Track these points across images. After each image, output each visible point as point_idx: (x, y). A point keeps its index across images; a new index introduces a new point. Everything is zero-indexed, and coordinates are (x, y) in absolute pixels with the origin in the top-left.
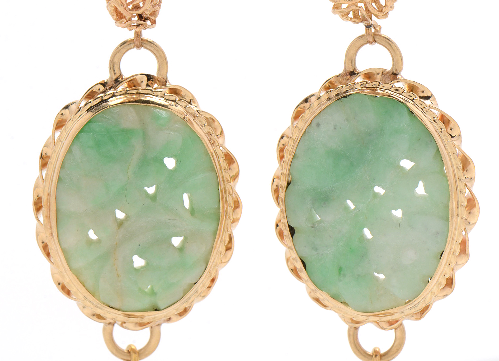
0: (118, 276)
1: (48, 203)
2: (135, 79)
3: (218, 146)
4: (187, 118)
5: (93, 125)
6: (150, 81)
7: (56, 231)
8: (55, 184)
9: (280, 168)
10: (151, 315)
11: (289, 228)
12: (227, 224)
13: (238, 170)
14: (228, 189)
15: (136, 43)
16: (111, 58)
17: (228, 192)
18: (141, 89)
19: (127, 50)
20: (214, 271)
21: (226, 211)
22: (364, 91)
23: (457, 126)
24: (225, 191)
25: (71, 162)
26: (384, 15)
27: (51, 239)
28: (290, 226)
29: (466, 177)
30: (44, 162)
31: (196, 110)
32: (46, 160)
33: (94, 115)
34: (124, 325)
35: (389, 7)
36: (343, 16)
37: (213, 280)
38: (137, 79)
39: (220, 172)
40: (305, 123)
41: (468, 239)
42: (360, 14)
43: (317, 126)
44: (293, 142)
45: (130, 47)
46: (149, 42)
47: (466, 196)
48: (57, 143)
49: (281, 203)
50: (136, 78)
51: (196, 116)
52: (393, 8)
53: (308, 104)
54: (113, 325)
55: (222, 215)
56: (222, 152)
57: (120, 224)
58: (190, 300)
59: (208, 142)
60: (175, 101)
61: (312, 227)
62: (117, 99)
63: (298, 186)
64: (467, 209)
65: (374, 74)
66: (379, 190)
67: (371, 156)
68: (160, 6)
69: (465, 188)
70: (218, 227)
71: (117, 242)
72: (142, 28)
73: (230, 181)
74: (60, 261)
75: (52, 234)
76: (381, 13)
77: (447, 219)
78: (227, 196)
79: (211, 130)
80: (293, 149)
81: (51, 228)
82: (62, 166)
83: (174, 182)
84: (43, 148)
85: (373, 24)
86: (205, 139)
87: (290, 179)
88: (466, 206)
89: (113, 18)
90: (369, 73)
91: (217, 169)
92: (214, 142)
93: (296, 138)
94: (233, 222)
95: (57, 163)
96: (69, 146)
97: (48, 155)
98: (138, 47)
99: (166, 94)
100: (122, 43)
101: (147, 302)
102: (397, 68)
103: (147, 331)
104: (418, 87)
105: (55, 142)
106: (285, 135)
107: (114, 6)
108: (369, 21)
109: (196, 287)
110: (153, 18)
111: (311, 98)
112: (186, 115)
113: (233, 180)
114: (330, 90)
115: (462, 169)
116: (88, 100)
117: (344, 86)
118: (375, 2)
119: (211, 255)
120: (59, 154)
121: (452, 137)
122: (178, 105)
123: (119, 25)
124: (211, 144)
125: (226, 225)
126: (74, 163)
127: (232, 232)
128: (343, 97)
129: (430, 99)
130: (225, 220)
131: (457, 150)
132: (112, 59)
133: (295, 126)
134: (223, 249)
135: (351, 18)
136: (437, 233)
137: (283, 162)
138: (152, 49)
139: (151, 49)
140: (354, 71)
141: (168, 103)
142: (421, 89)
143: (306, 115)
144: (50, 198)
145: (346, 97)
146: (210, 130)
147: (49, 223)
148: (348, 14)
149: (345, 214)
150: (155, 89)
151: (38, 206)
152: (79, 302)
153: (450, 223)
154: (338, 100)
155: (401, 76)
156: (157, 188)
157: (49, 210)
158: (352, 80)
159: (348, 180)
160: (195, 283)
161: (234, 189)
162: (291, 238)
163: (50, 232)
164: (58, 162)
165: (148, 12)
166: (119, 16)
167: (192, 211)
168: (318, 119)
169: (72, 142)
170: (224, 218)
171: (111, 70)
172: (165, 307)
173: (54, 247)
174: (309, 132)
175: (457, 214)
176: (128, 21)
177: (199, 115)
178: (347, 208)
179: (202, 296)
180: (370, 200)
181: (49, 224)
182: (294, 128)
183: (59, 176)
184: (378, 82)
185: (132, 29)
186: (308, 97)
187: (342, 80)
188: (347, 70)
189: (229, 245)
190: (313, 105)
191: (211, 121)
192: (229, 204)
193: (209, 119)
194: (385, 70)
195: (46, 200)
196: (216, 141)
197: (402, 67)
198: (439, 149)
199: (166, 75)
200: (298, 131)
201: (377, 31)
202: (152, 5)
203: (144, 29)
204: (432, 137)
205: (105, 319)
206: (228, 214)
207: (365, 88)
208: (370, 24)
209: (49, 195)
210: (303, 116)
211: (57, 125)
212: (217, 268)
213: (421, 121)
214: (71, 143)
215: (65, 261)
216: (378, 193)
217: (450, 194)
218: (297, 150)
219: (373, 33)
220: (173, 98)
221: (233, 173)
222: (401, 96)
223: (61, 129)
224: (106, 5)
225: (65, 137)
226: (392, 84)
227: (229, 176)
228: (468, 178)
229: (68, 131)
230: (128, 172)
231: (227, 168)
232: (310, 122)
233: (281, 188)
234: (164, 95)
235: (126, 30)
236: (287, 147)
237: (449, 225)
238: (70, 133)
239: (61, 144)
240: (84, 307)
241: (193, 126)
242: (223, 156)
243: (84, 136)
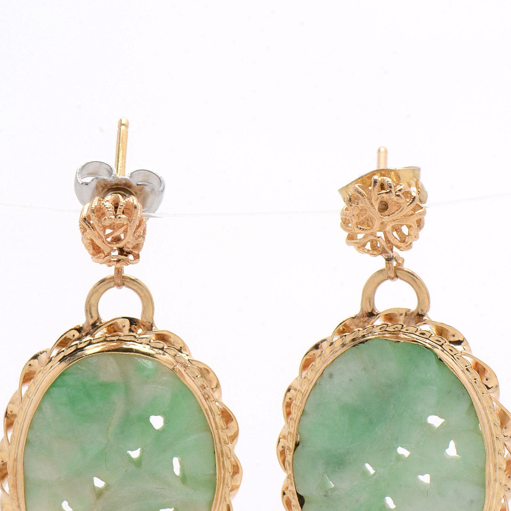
1: (14, 470)
2: (116, 324)
3: (213, 401)
4: (177, 369)
5: (66, 378)
6: (134, 325)
7: (24, 502)
8: (23, 448)
9: (287, 427)
11: (298, 497)
12: (225, 493)
13: (237, 429)
14: (226, 452)
15: (117, 281)
16: (87, 299)
17: (225, 455)
18: (123, 335)
19: (106, 289)
21: (223, 477)
22: (384, 335)
23: (495, 375)
24: (222, 454)
25: (42, 421)
26: (407, 246)
28: (299, 494)
29: (505, 435)
30: (9, 422)
31: (187, 359)
32: (12, 419)
33: (67, 366)
35: (413, 236)
36: (359, 248)
38: (117, 323)
39: (216, 431)
40: (316, 374)
41: (508, 508)
42: (379, 245)
43: (329, 377)
44: (301, 396)
45: (110, 286)
46: (131, 279)
47: (505, 457)
48: (24, 400)
49: (288, 468)
50: (117, 322)
51: (188, 366)
52: (418, 238)
53: (319, 351)
55: (219, 483)
56: (218, 408)
57: (99, 493)
59: (201, 397)
60: (162, 349)
61: (325, 496)
62: (95, 347)
63: (308, 448)
64: (506, 473)
65: (396, 316)
66: (402, 451)
67: (393, 412)
68: (144, 238)
69: (504, 448)
70: (214, 496)
72: (123, 264)
73: (228, 442)
75: (19, 506)
76: (404, 244)
77: (483, 485)
78: (225, 459)
79: (206, 383)
80: (302, 404)
81: (18, 499)
82: (31, 427)
83: (162, 444)
84: (8, 405)
85: (394, 256)
86: (198, 393)
87: (298, 440)
88: (505, 469)
89: (89, 252)
90: (390, 313)
91: (212, 429)
92: (209, 396)
93: (305, 391)
94: (232, 490)
96: (39, 403)
97: (14, 413)
98: (119, 286)
99: (152, 341)
100: (100, 281)
102: (422, 307)
104: (447, 330)
105: (22, 398)
106: (292, 388)
107: (90, 238)
108: (389, 253)
110: (136, 252)
111: (323, 343)
112: (176, 365)
113: (232, 441)
114: (344, 334)
115: (500, 426)
116: (60, 349)
117: (361, 329)
118: (396, 230)
120: (27, 412)
121: (488, 388)
122: (166, 353)
123: (97, 260)
124: (205, 399)
125: (223, 494)
126: (45, 423)
127: (230, 502)
128: (360, 343)
129: (462, 344)
130: (223, 488)
131: (495, 404)
132: (88, 300)
133: (304, 377)
135: (368, 250)
136: (472, 502)
137: (291, 420)
138: (135, 288)
139: (134, 288)
140: (373, 312)
141: (154, 351)
142: (452, 332)
143: (316, 364)
144: (16, 464)
145: (363, 342)
146: (204, 382)
147: (16, 493)
148: (364, 245)
149: (363, 481)
150: (140, 335)
151: (3, 473)
153: (486, 489)
154: (354, 346)
155: (428, 317)
156: (142, 452)
157: (15, 478)
158: (371, 323)
159: (367, 441)
161: (233, 452)
162: (301, 509)
163: (17, 504)
164: (26, 421)
165: (131, 246)
166: (96, 250)
167: (184, 479)
168: (331, 369)
169: (42, 398)
170: (222, 486)
171: (87, 312)
174: (320, 384)
175: (494, 479)
176: (107, 256)
177: (190, 365)
178: (366, 472)
180: (392, 463)
181: (16, 495)
182: (303, 379)
183: (27, 438)
184: (401, 324)
185: (112, 264)
186: (319, 342)
187: (358, 322)
188: (365, 310)
190: (325, 352)
191: (205, 372)
192: (227, 469)
193: (203, 370)
194: (409, 310)
195: (12, 466)
196: (211, 396)
197: (428, 307)
198: (474, 404)
199: (152, 319)
200: (307, 383)
201: (399, 264)
202: (135, 237)
203: (126, 265)
204: (465, 389)
206: (226, 481)
207: (386, 332)
208: (390, 257)
209: (16, 460)
210: (313, 365)
211: (24, 377)
213: (451, 370)
214: (40, 400)
216: (402, 455)
217: (486, 456)
218: (307, 406)
219: (394, 267)
220: (161, 346)
221: (231, 433)
222: (428, 341)
223: (29, 383)
224: (81, 237)
225: (34, 392)
226: (417, 327)
227: (227, 436)
228: (507, 436)
229: (37, 385)
230: (107, 434)
232: (321, 372)
233: (288, 449)
234: (150, 342)
235: (105, 266)
236: (294, 402)
237: (486, 492)
238: (40, 387)
239: (29, 400)
241: (184, 379)
242: (219, 413)
243: (56, 391)
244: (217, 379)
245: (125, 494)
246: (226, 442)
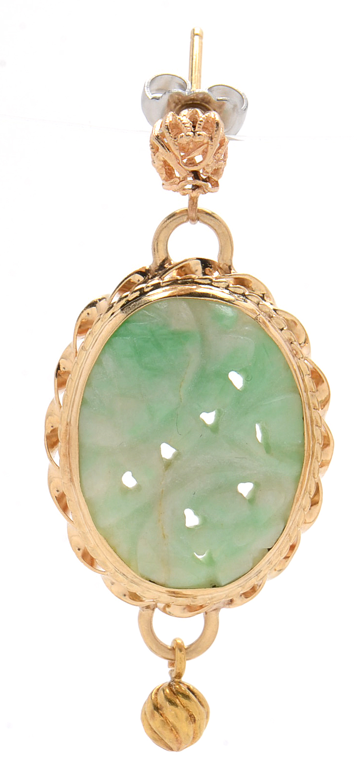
0: (164, 536)
1: (66, 436)
2: (188, 266)
3: (302, 358)
4: (261, 319)
5: (131, 326)
6: (209, 268)
7: (78, 474)
8: (78, 408)
10: (208, 594)
12: (314, 468)
13: (327, 394)
14: (315, 419)
15: (191, 214)
16: (155, 235)
17: (315, 423)
18: (197, 277)
19: (177, 224)
20: (295, 534)
21: (312, 448)
24: (312, 421)
25: (101, 377)
27: (71, 486)
30: (61, 380)
31: (272, 309)
32: (64, 377)
33: (127, 316)
34: (167, 609)
37: (292, 548)
38: (190, 266)
39: (305, 394)
45: (182, 221)
46: (207, 213)
48: (80, 352)
50: (189, 264)
51: (272, 317)
54: (153, 609)
55: (307, 455)
56: (308, 367)
57: (168, 464)
58: (262, 575)
59: (289, 353)
60: (243, 295)
62: (163, 291)
68: (225, 161)
70: (302, 471)
71: (164, 489)
72: (200, 193)
73: (318, 407)
74: (82, 517)
75: (71, 480)
78: (314, 428)
79: (293, 337)
81: (71, 470)
82: (88, 384)
83: (243, 405)
84: (59, 360)
86: (285, 348)
89: (161, 177)
91: (301, 391)
92: (297, 352)
94: (321, 466)
95: (80, 380)
96: (98, 355)
97: (67, 370)
98: (194, 220)
99: (231, 285)
100: (168, 217)
101: (202, 575)
103: (199, 619)
105: (76, 352)
107: (163, 159)
109: (269, 555)
110: (215, 178)
112: (259, 315)
113: (323, 407)
116: (121, 294)
119: (291, 510)
120: (83, 367)
122: (248, 300)
123: (169, 187)
124: (293, 356)
125: (312, 469)
126: (105, 379)
127: (319, 480)
130: (311, 462)
132: (156, 237)
134: (307, 502)
138: (212, 223)
139: (210, 224)
141: (234, 296)
144: (70, 429)
146: (291, 336)
147: (68, 464)
150: (216, 278)
151: (52, 441)
152: (106, 576)
156: (219, 415)
157: (68, 446)
160: (269, 550)
161: (323, 419)
163: (69, 477)
164: (82, 377)
165: (210, 169)
166: (168, 173)
167: (268, 447)
169: (102, 350)
170: (310, 459)
171: (155, 251)
172: (228, 582)
173: (75, 497)
176: (182, 181)
177: (276, 315)
179: (277, 569)
181: (68, 466)
183: (83, 397)
185: (187, 193)
189: (316, 498)
191: (292, 324)
192: (316, 440)
193: (290, 322)
195: (64, 432)
196: (299, 352)
199: (231, 260)
202: (216, 159)
203: (203, 194)
205: (141, 601)
206: (315, 454)
209: (68, 424)
211: (80, 327)
212: (299, 529)
214: (99, 353)
215: (90, 517)
220: (241, 291)
221: (321, 397)
223: (86, 334)
224: (151, 160)
225: (91, 344)
227: (317, 401)
229: (95, 336)
230: (180, 391)
231: (314, 389)
234: (228, 286)
235: (178, 194)
238: (99, 338)
239: (86, 353)
240: (113, 584)
241: (269, 330)
242: (309, 373)
243: (119, 342)
244: (306, 334)
245: (199, 464)
246: (317, 407)
